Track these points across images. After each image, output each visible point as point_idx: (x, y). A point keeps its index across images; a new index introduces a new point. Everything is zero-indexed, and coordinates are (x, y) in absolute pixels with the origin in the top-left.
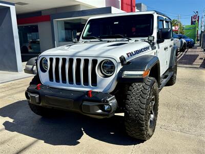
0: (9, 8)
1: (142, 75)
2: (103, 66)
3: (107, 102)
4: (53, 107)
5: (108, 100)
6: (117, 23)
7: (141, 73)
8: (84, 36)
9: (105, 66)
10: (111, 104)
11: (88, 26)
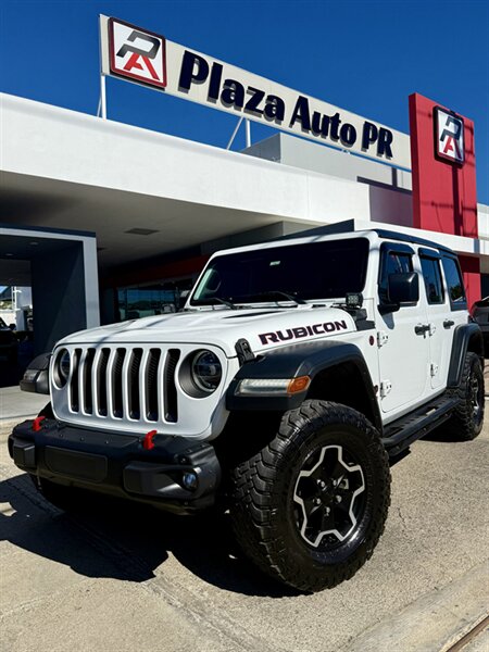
0: (81, 243)
1: (283, 389)
2: (195, 367)
3: (189, 462)
4: (72, 482)
5: (192, 456)
6: (278, 263)
7: (285, 383)
8: (197, 297)
9: (201, 367)
10: (197, 470)
11: (210, 271)
